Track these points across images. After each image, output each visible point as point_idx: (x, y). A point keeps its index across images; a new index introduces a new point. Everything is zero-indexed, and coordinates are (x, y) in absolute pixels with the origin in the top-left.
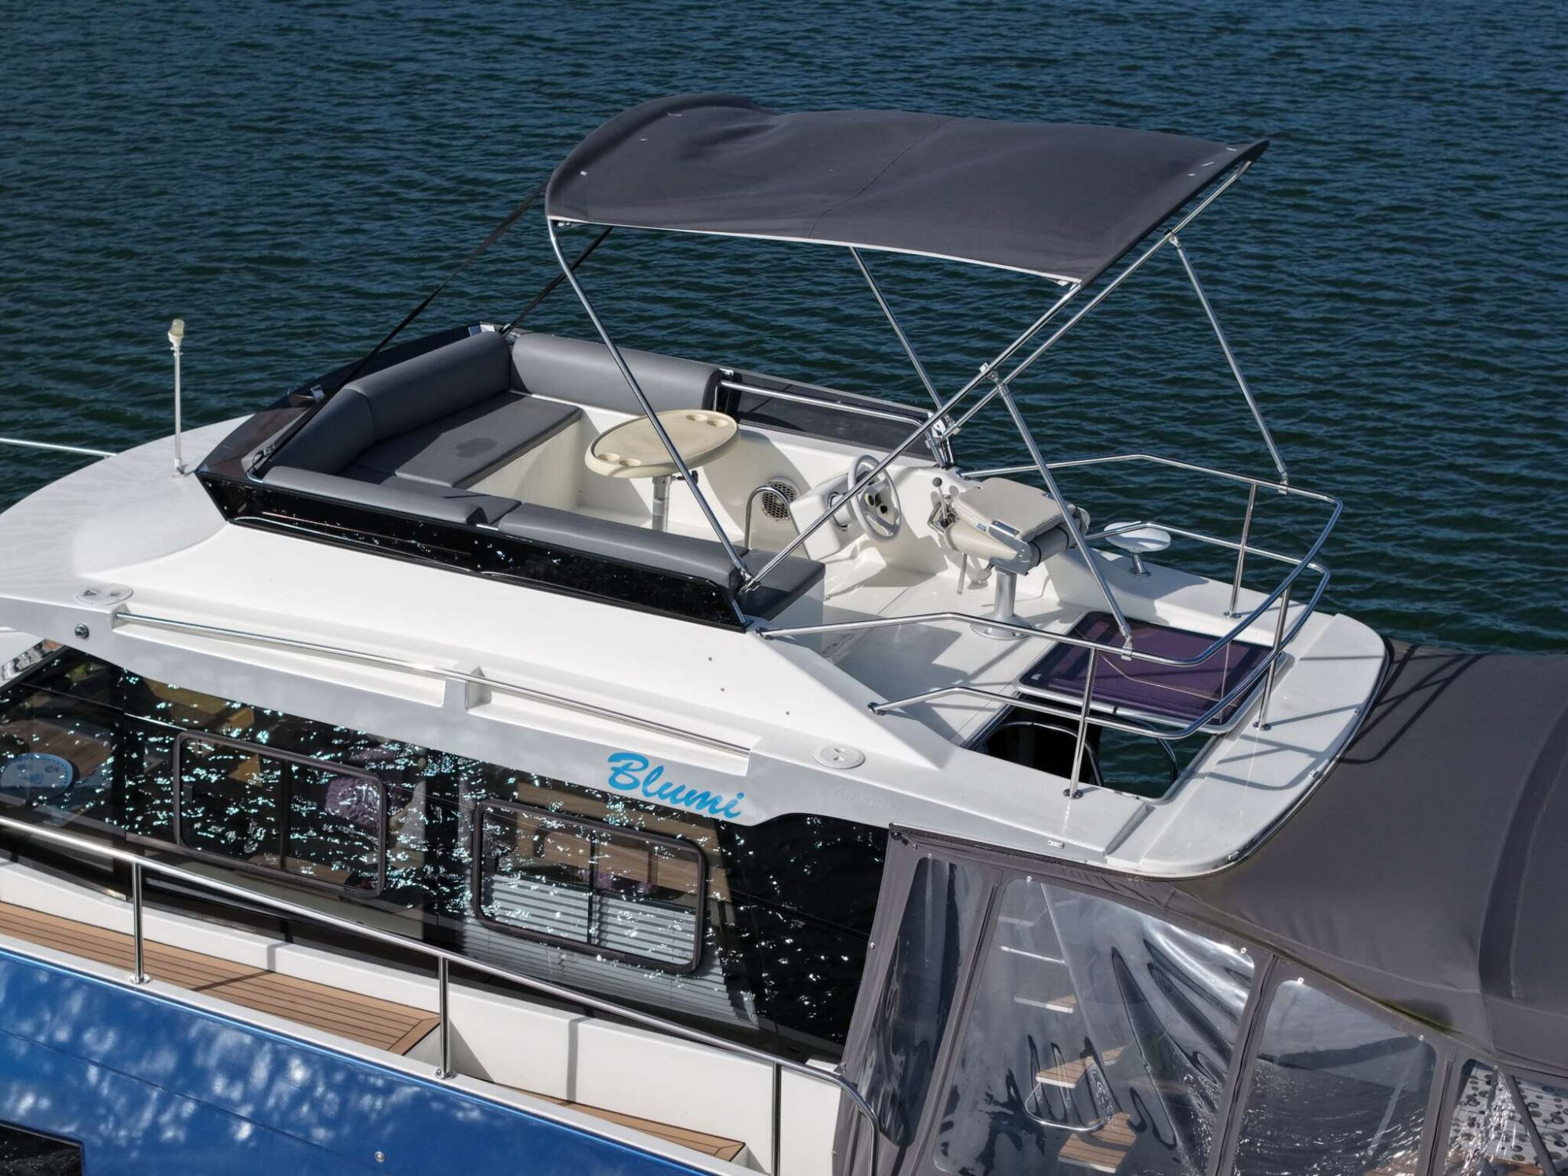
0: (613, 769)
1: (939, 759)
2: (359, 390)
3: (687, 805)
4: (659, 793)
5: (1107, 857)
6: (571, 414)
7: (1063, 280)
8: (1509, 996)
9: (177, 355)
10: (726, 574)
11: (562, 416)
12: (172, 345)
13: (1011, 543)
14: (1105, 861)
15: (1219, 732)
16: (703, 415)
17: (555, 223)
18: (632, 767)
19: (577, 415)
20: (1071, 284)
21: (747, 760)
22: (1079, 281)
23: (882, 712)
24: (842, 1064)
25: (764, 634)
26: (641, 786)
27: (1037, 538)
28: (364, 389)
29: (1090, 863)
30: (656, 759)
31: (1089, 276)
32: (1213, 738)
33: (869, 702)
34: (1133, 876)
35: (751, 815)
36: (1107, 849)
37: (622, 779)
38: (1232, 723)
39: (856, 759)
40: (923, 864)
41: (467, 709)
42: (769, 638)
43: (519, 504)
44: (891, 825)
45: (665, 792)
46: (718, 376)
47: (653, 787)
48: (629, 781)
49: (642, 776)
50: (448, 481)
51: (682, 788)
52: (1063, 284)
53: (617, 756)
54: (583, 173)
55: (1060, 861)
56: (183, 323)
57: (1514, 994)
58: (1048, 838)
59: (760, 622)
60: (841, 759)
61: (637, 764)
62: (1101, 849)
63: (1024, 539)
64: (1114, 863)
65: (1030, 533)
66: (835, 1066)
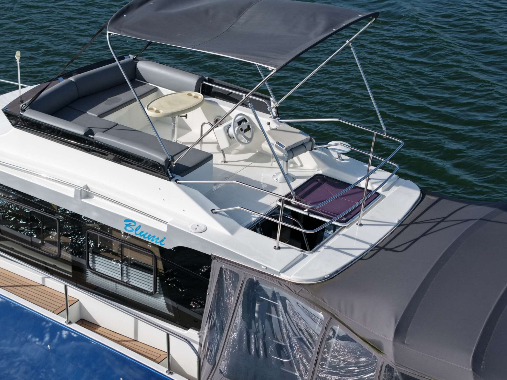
0: (126, 224)
1: (232, 231)
2: (73, 80)
3: (149, 239)
4: (140, 234)
5: (281, 274)
6: (153, 89)
7: (271, 68)
8: (404, 343)
9: (18, 63)
10: (164, 160)
11: (149, 90)
12: (16, 60)
13: (281, 150)
14: (280, 275)
15: (343, 226)
16: (194, 94)
17: (109, 34)
18: (131, 224)
19: (156, 90)
20: (273, 70)
21: (166, 226)
22: (276, 69)
23: (216, 213)
24: (200, 332)
25: (178, 182)
26: (134, 231)
27: (292, 149)
28: (75, 80)
29: (275, 275)
30: (139, 223)
31: (278, 68)
32: (341, 228)
33: (211, 209)
34: (288, 282)
35: (169, 245)
36: (281, 271)
37: (128, 228)
38: (349, 222)
39: (203, 228)
40: (221, 269)
41: (81, 199)
42: (179, 183)
43: (117, 124)
44: (211, 254)
45: (142, 234)
46: (202, 79)
47: (138, 232)
48: (130, 229)
49: (134, 228)
50: (96, 114)
51: (147, 233)
52: (270, 69)
53: (127, 220)
54: (125, 16)
55: (265, 274)
56: (20, 52)
57: (405, 343)
58: (261, 265)
59: (178, 177)
60: (198, 229)
61: (133, 224)
62: (279, 271)
63: (286, 149)
64: (283, 276)
65: (289, 147)
66: (198, 332)
